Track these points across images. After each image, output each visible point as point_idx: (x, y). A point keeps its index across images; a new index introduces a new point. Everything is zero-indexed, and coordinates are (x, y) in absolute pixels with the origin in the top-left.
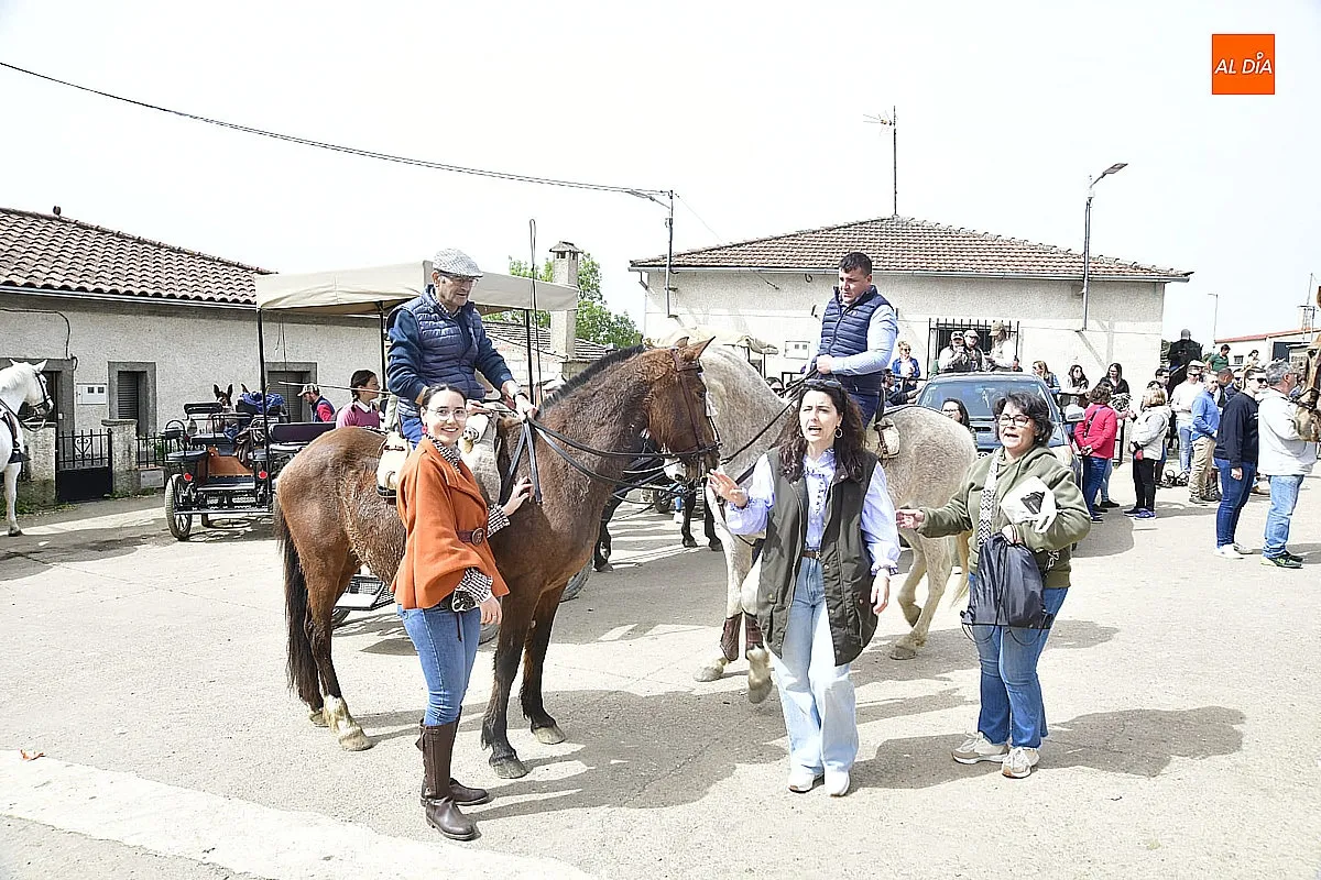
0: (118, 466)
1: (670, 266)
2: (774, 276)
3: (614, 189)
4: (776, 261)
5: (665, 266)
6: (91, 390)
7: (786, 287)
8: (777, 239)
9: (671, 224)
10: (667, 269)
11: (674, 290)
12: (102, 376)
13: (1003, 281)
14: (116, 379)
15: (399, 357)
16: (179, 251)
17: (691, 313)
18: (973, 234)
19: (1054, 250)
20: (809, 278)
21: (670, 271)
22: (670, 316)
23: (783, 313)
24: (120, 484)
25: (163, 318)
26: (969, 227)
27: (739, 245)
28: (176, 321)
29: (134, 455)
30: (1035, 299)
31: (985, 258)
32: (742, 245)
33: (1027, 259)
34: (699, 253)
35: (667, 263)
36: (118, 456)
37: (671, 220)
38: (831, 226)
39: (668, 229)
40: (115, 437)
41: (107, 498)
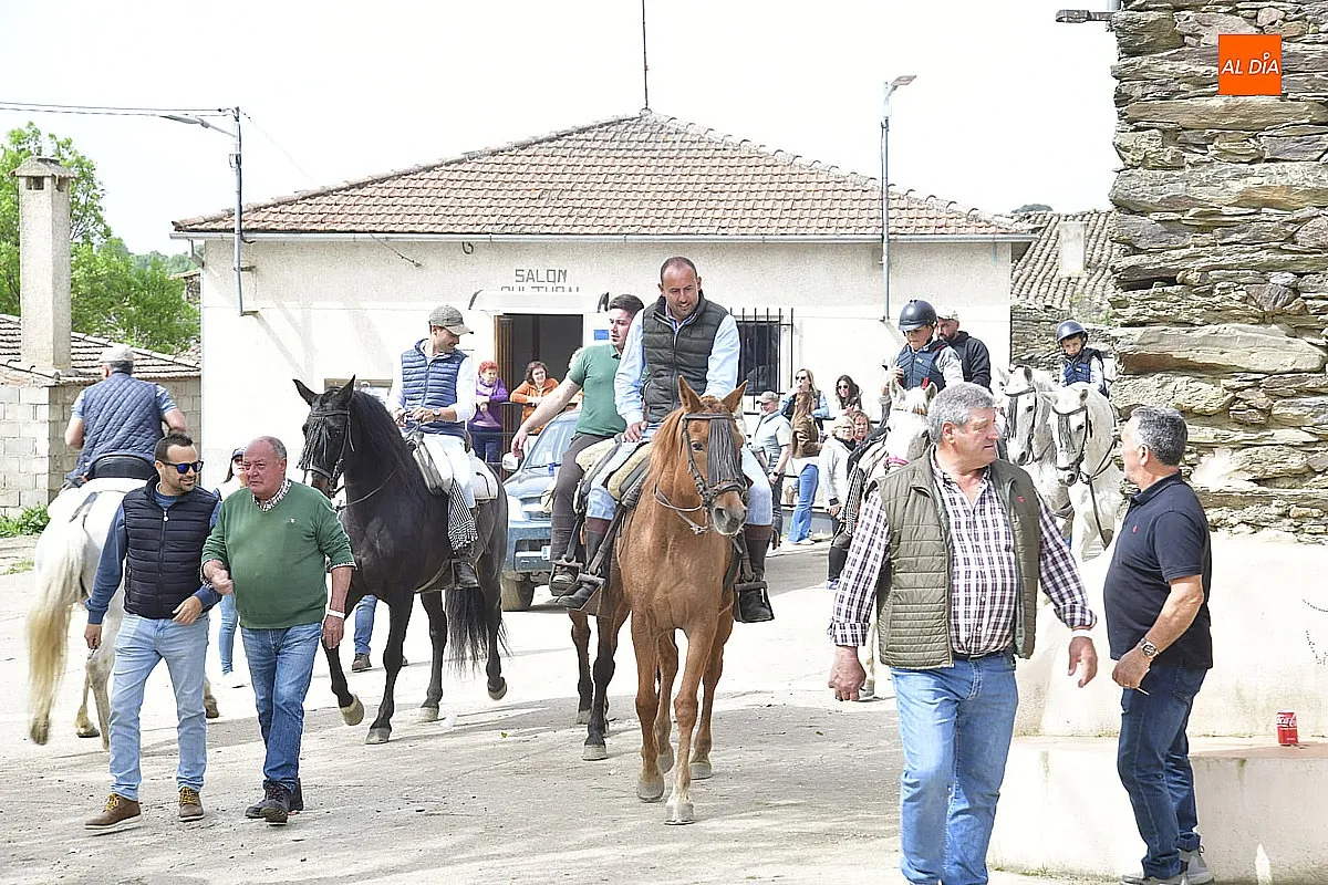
1: (241, 231)
2: (410, 245)
3: (142, 112)
5: (232, 229)
7: (431, 262)
9: (239, 163)
10: (236, 237)
11: (249, 269)
13: (766, 246)
17: (281, 306)
20: (468, 247)
21: (243, 239)
22: (244, 314)
30: (817, 273)
35: (236, 225)
37: (238, 156)
38: (524, 139)
39: (235, 170)
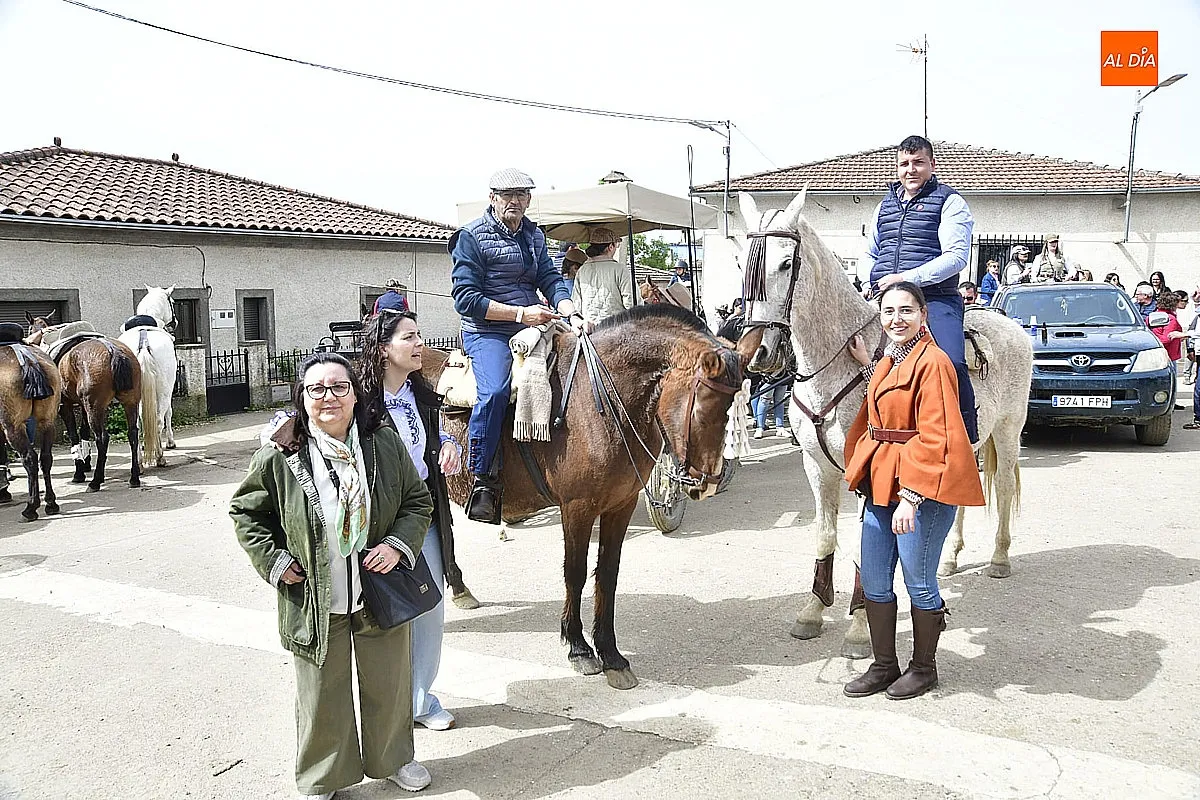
0: (254, 383)
1: (728, 191)
2: (823, 198)
4: (825, 184)
5: (723, 191)
6: (223, 316)
7: (835, 208)
8: (820, 164)
9: (728, 152)
10: (725, 194)
11: (731, 213)
12: (231, 303)
13: (1044, 197)
14: (242, 306)
15: (462, 279)
16: (279, 189)
18: (1005, 155)
19: (1090, 167)
20: (857, 199)
21: (729, 195)
22: (729, 238)
23: (832, 232)
24: (256, 398)
25: (278, 249)
26: (1001, 148)
27: (786, 171)
28: (288, 251)
29: (266, 372)
30: (1075, 214)
31: (1023, 176)
32: (789, 170)
33: (1065, 176)
34: (751, 178)
35: (726, 189)
36: (253, 373)
37: (728, 148)
38: (868, 150)
39: (726, 156)
40: (251, 357)
41: (246, 411)
